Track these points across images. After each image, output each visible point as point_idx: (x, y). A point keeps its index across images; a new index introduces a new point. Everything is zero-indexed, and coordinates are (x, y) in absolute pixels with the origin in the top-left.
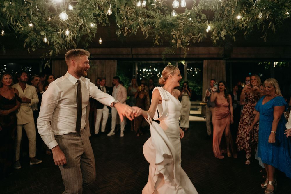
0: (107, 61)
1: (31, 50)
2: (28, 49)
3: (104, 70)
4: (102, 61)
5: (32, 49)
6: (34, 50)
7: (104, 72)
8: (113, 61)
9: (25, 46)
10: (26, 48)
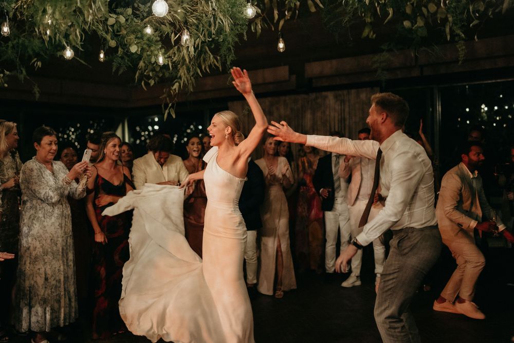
0: (353, 91)
1: (147, 84)
2: (143, 84)
3: (347, 116)
4: (340, 92)
5: (150, 81)
6: (152, 82)
7: (347, 122)
8: (368, 89)
9: (138, 77)
10: (140, 80)
